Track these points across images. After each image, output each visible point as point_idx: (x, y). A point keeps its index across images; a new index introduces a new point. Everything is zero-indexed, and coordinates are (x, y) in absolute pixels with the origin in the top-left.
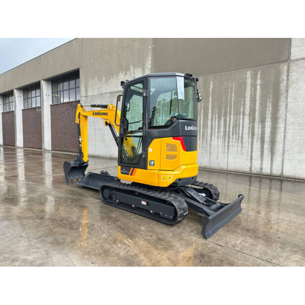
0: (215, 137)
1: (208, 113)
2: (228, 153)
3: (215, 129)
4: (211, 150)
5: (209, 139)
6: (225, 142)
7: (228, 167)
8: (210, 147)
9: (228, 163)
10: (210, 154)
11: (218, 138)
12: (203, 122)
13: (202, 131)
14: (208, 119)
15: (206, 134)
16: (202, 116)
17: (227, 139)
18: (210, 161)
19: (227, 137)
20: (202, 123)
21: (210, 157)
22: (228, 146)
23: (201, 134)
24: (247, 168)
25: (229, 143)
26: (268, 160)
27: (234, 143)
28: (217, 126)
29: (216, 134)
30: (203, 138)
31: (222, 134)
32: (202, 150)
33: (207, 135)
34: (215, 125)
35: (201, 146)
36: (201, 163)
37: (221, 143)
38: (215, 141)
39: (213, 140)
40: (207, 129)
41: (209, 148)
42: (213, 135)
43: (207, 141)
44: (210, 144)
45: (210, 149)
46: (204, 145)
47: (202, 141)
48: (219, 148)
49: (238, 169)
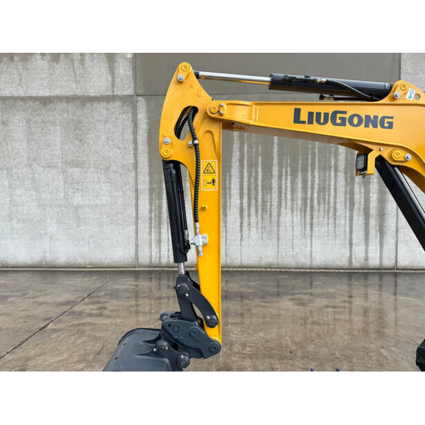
0: (286, 208)
1: (272, 165)
2: (311, 236)
3: (286, 194)
4: (281, 233)
5: (275, 213)
6: (305, 217)
7: (312, 262)
8: (278, 226)
9: (311, 254)
10: (278, 239)
11: (292, 210)
12: (263, 181)
13: (260, 196)
14: (272, 176)
15: (269, 204)
16: (260, 170)
17: (308, 213)
18: (278, 252)
19: (308, 209)
20: (260, 182)
21: (278, 245)
22: (312, 224)
23: (260, 203)
24: (343, 259)
25: (312, 218)
26: (376, 245)
27: (321, 219)
28: (289, 189)
29: (289, 203)
30: (263, 209)
31: (300, 202)
32: (262, 233)
33: (271, 205)
34: (286, 187)
35: (260, 225)
36: (261, 258)
37: (297, 219)
38: (286, 216)
39: (283, 215)
40: (271, 194)
41: (275, 229)
42: (283, 204)
43: (271, 216)
44: (278, 222)
45: (278, 231)
46: (267, 223)
47: (262, 217)
48: (295, 228)
49: (330, 263)
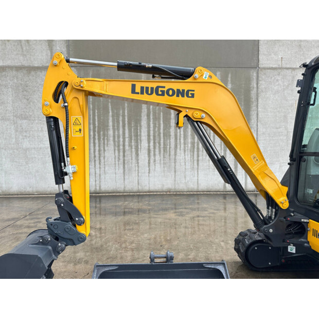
0: (180, 150)
1: (170, 119)
2: (198, 169)
3: (180, 139)
4: (177, 167)
5: (173, 153)
6: (193, 156)
7: (198, 187)
8: (175, 163)
9: (198, 181)
10: (175, 172)
11: (185, 151)
12: (164, 130)
13: (162, 140)
14: (170, 126)
15: (168, 146)
16: (162, 122)
17: (196, 153)
18: (175, 181)
19: (196, 150)
20: (162, 131)
21: (175, 176)
22: (198, 160)
23: (162, 146)
24: (220, 185)
25: (198, 156)
26: (242, 175)
27: (205, 157)
28: (182, 136)
29: (182, 146)
30: (164, 150)
31: (190, 145)
32: (164, 167)
33: (170, 148)
34: (180, 134)
35: (162, 162)
36: (163, 185)
37: (188, 157)
38: (181, 155)
39: (178, 154)
40: (170, 139)
41: (173, 164)
42: (178, 147)
43: (170, 155)
44: (175, 159)
45: (175, 166)
46: (167, 160)
47: (164, 155)
48: (187, 164)
49: (211, 188)
